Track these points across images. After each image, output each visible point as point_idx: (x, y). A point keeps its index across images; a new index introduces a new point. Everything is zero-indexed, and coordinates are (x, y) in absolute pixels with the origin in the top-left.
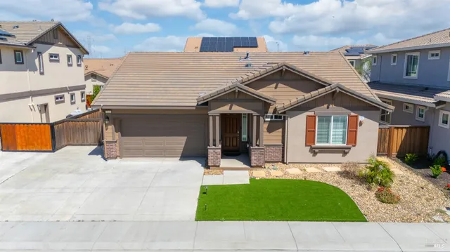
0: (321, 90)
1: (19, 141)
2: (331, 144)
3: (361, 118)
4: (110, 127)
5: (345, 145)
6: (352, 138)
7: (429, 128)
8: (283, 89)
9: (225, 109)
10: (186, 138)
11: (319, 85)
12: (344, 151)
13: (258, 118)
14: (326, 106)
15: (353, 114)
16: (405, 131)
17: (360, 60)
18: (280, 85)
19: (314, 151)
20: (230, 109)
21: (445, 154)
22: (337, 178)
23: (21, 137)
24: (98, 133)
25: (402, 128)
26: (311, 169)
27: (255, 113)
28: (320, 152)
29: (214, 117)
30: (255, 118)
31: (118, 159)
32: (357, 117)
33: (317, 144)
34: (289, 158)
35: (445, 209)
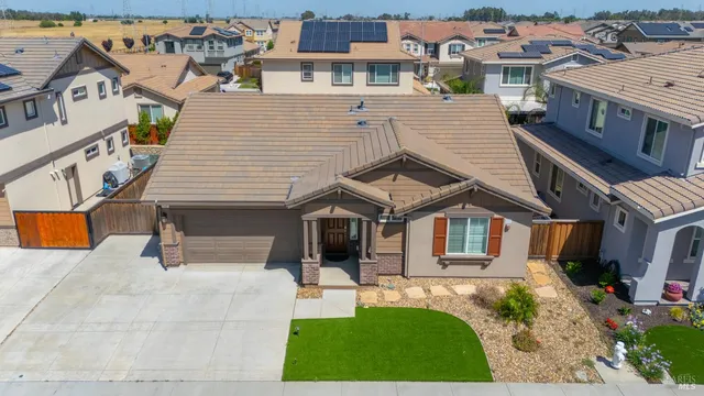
0: (455, 186)
1: (43, 234)
2: (467, 254)
3: (508, 222)
4: (168, 226)
5: (484, 255)
6: (494, 246)
7: (602, 223)
8: (402, 182)
9: (325, 212)
10: (273, 238)
11: (452, 179)
12: (483, 263)
13: (369, 224)
14: (460, 206)
15: (496, 216)
16: (570, 227)
17: (540, 65)
18: (400, 176)
19: (444, 263)
20: (332, 211)
21: (617, 264)
22: (470, 306)
23: (46, 229)
24: (151, 219)
25: (567, 223)
26: (438, 290)
27: (364, 218)
28: (451, 264)
29: (309, 222)
30: (365, 225)
31: (182, 266)
32: (502, 220)
33: (449, 254)
34: (411, 271)
35: (594, 359)
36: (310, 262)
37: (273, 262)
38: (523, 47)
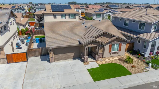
2: (115, 51)
3: (122, 44)
4: (51, 53)
5: (118, 51)
6: (120, 49)
7: (134, 43)
8: (104, 38)
9: (90, 46)
10: (74, 53)
11: (113, 36)
12: (118, 53)
13: (98, 47)
14: (114, 42)
15: (120, 43)
16: (129, 44)
17: (103, 13)
18: (103, 37)
19: (111, 54)
20: (91, 45)
21: (139, 50)
22: (119, 61)
23: (15, 58)
25: (128, 44)
26: (111, 59)
27: (98, 46)
28: (112, 54)
29: (86, 48)
30: (97, 47)
31: (54, 62)
32: (121, 44)
33: (112, 52)
34: (105, 56)
35: (145, 67)
36: (86, 57)
37: (74, 58)
38: (99, 10)
